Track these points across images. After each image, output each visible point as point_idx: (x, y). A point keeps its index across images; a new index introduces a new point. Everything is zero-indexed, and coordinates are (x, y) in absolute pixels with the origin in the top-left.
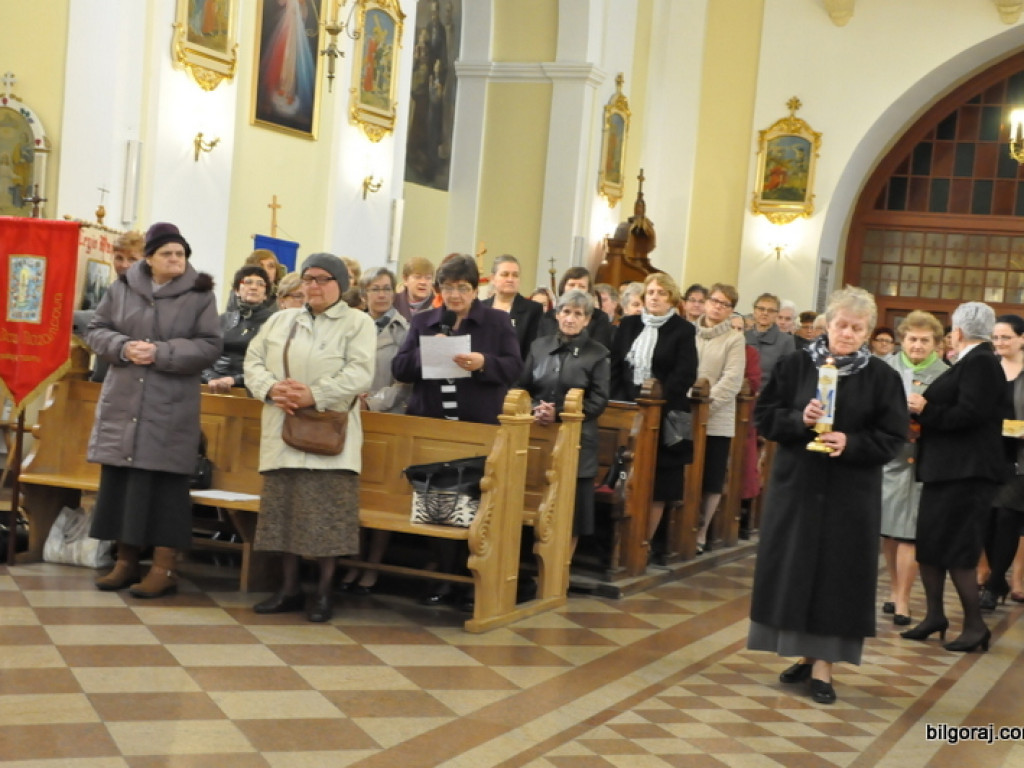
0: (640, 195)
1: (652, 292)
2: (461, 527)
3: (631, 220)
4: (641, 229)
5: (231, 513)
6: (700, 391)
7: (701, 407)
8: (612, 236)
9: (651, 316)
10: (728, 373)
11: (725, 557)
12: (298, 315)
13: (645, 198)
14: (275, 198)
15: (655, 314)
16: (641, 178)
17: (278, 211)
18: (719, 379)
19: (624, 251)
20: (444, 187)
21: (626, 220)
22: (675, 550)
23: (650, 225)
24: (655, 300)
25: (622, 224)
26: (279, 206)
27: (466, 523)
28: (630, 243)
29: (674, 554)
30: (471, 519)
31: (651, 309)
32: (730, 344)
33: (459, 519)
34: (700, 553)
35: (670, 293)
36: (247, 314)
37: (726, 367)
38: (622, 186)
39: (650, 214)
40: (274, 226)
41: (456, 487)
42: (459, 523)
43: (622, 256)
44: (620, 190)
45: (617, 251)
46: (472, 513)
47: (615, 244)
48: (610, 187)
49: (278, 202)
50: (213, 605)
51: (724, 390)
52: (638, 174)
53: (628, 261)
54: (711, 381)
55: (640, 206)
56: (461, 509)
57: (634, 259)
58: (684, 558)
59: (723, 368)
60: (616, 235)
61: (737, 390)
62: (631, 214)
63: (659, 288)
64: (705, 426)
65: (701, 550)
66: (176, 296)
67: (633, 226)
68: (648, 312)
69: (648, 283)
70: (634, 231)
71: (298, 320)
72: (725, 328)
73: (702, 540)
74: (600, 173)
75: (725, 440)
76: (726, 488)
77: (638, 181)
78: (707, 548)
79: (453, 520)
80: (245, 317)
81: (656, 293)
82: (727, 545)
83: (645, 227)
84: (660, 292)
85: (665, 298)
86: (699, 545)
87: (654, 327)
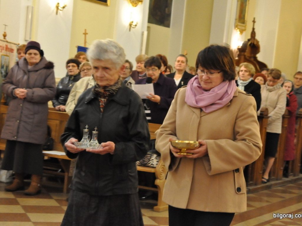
0: (253, 29)
1: (242, 71)
2: (153, 167)
3: (249, 40)
4: (254, 44)
5: (60, 160)
6: (264, 113)
7: (264, 120)
8: (240, 47)
9: (242, 81)
10: (279, 106)
11: (276, 184)
12: (89, 80)
13: (256, 30)
14: (85, 30)
15: (243, 80)
16: (254, 22)
17: (87, 35)
18: (275, 108)
19: (246, 54)
20: (168, 26)
21: (247, 40)
22: (251, 181)
23: (258, 42)
24: (243, 74)
25: (245, 42)
26: (87, 34)
27: (155, 166)
28: (248, 50)
29: (251, 182)
30: (157, 164)
31: (242, 78)
32: (280, 93)
33: (152, 164)
34: (265, 183)
35: (250, 71)
36: (71, 78)
37: (278, 103)
38: (246, 26)
39: (258, 37)
40: (85, 42)
41: (151, 151)
42: (152, 166)
43: (245, 56)
44: (245, 27)
45: (242, 53)
46: (157, 162)
47: (242, 50)
48: (240, 26)
49: (87, 32)
50: (51, 198)
51: (276, 113)
52: (253, 20)
53: (248, 58)
54: (270, 109)
55: (253, 34)
56: (153, 160)
57: (250, 57)
58: (256, 185)
59: (277, 104)
60: (242, 47)
61: (283, 113)
62: (249, 37)
63: (245, 69)
64: (266, 128)
65: (265, 181)
66: (37, 71)
67: (249, 43)
68: (241, 80)
69: (241, 67)
70: (250, 45)
71: (89, 82)
72: (278, 87)
73: (266, 177)
74: (236, 19)
75: (277, 135)
76: (277, 155)
77: (252, 23)
78: (268, 181)
79: (150, 165)
80: (71, 79)
81: (243, 71)
82: (277, 180)
83: (255, 43)
84: (245, 71)
85: (247, 73)
86: (265, 179)
87: (242, 86)
